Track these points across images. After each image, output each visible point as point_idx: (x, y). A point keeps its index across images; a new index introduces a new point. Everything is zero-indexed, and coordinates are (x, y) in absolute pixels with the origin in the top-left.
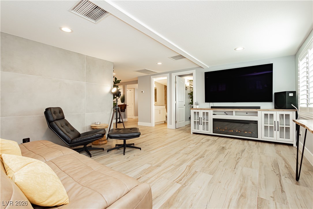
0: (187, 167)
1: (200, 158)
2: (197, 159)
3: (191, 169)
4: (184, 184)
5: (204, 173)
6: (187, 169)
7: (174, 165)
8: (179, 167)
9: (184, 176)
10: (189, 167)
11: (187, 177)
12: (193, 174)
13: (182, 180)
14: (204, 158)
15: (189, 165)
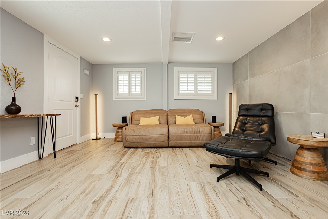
0: (121, 174)
1: (101, 197)
2: (108, 191)
3: (116, 174)
4: (118, 163)
5: (99, 174)
6: (120, 173)
7: (138, 174)
8: (130, 173)
9: (120, 167)
10: (118, 175)
11: (117, 167)
12: (112, 170)
13: (121, 164)
14: (92, 201)
15: (118, 178)
